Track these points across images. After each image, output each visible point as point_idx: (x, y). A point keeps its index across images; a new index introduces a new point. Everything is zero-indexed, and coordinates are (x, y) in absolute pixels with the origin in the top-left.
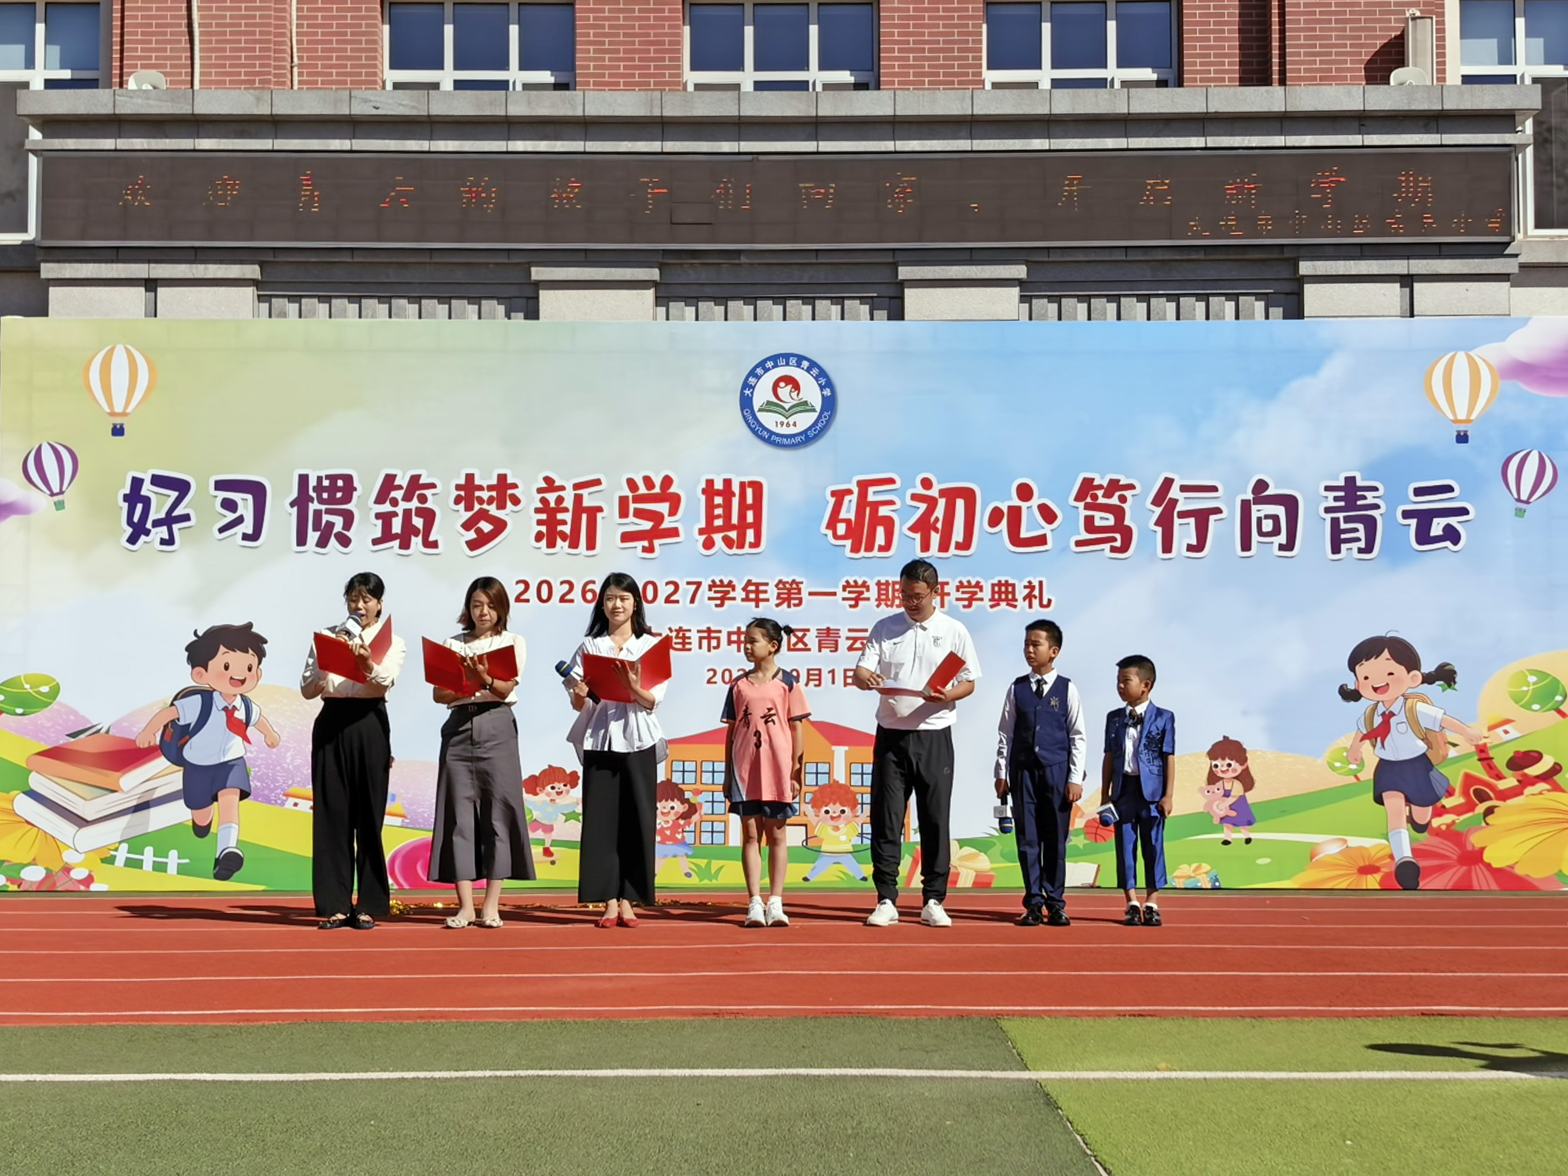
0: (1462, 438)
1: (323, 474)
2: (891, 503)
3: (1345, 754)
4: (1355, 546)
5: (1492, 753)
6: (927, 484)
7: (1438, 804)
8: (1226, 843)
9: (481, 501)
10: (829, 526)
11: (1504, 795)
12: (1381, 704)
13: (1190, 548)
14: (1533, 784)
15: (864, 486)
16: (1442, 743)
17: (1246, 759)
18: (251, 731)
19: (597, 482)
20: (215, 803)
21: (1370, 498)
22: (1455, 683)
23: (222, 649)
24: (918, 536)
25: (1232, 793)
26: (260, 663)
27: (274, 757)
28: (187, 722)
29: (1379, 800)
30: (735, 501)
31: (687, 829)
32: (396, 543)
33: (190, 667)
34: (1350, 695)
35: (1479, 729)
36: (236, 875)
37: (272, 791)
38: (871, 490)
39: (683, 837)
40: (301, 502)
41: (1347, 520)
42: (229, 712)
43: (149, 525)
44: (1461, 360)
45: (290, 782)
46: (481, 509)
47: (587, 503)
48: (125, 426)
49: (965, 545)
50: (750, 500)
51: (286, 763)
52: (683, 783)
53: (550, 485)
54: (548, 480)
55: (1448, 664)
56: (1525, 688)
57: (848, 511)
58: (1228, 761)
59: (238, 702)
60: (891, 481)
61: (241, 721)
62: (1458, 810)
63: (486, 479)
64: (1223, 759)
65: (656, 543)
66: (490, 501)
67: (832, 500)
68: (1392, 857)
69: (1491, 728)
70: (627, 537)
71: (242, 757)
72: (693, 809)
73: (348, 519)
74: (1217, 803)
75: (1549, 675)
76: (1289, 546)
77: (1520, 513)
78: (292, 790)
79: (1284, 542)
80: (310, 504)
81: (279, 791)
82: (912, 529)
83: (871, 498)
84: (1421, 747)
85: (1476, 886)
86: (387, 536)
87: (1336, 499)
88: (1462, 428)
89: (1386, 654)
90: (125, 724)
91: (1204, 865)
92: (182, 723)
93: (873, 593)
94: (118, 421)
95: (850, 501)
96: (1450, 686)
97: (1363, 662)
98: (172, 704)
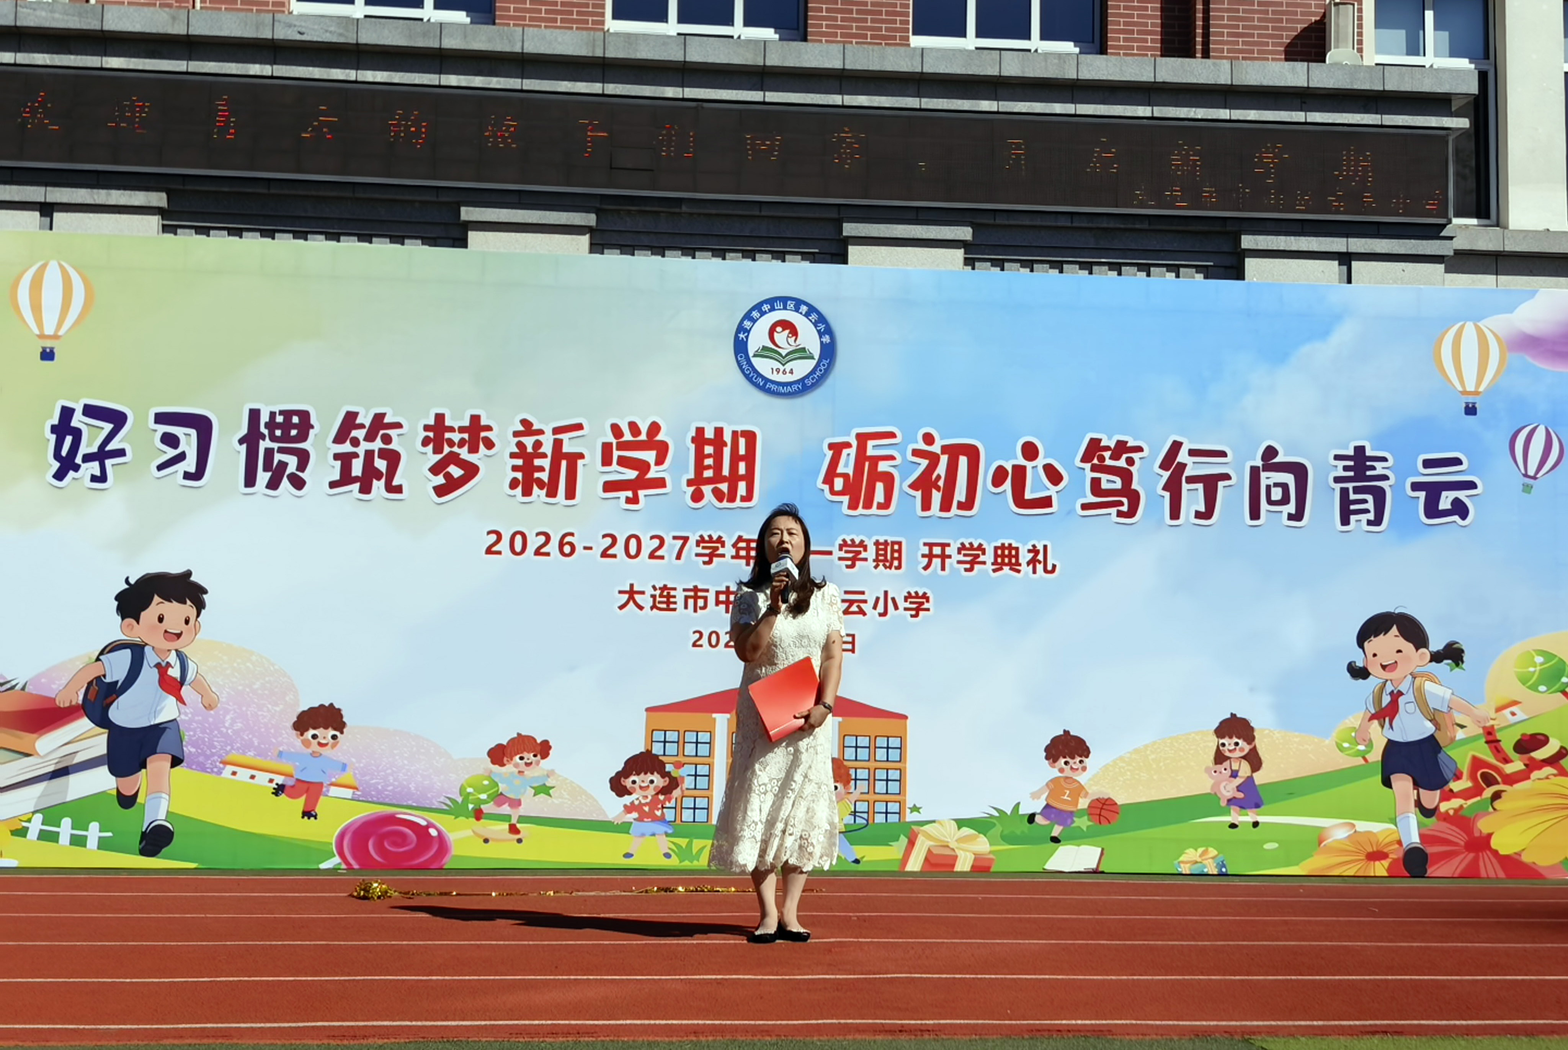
0: (1471, 410)
1: (276, 409)
2: (892, 458)
3: (1353, 734)
4: (1364, 517)
5: (1499, 736)
6: (929, 439)
7: (1446, 788)
8: (1233, 826)
9: (451, 443)
10: (825, 482)
11: (1511, 780)
12: (1389, 683)
13: (1198, 515)
14: (1540, 768)
15: (863, 438)
16: (1449, 724)
17: (1253, 738)
18: (185, 691)
19: (579, 427)
20: (143, 771)
21: (1380, 468)
22: (1463, 662)
23: (157, 599)
24: (918, 494)
25: (1240, 774)
26: (198, 615)
27: (211, 720)
28: (114, 679)
29: (1387, 783)
30: (727, 452)
31: (667, 805)
32: (357, 486)
33: (119, 618)
34: (1359, 673)
35: (1486, 710)
36: (164, 850)
37: (208, 757)
38: (871, 443)
39: (663, 814)
40: (251, 439)
41: (1357, 490)
42: (162, 669)
43: (78, 460)
44: (1470, 329)
45: (228, 748)
46: (451, 452)
47: (566, 449)
48: (55, 351)
49: (968, 505)
50: (742, 451)
51: (225, 727)
52: (664, 755)
53: (528, 428)
54: (524, 422)
55: (1457, 643)
56: (1532, 669)
57: (846, 465)
58: (1235, 740)
59: (173, 658)
60: (892, 435)
61: (175, 679)
62: (1466, 794)
63: (457, 419)
64: (1231, 737)
65: (641, 493)
66: (462, 443)
67: (830, 454)
68: (1400, 843)
69: (1499, 709)
70: (609, 487)
71: (175, 720)
72: (674, 783)
73: (304, 458)
74: (1224, 784)
75: (1556, 656)
76: (1297, 516)
77: (1527, 488)
78: (230, 758)
79: (1293, 511)
80: (261, 442)
81: (216, 758)
82: (914, 486)
83: (870, 452)
84: (1429, 728)
85: (1483, 873)
86: (346, 478)
87: (1346, 468)
88: (1471, 399)
89: (1394, 630)
90: (43, 680)
91: (1211, 849)
92: (108, 680)
93: (871, 553)
94: (48, 344)
95: (849, 455)
96: (1457, 665)
97: (1372, 638)
98: (98, 659)
